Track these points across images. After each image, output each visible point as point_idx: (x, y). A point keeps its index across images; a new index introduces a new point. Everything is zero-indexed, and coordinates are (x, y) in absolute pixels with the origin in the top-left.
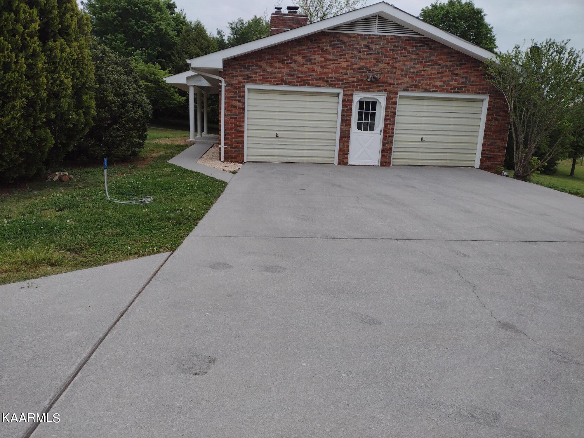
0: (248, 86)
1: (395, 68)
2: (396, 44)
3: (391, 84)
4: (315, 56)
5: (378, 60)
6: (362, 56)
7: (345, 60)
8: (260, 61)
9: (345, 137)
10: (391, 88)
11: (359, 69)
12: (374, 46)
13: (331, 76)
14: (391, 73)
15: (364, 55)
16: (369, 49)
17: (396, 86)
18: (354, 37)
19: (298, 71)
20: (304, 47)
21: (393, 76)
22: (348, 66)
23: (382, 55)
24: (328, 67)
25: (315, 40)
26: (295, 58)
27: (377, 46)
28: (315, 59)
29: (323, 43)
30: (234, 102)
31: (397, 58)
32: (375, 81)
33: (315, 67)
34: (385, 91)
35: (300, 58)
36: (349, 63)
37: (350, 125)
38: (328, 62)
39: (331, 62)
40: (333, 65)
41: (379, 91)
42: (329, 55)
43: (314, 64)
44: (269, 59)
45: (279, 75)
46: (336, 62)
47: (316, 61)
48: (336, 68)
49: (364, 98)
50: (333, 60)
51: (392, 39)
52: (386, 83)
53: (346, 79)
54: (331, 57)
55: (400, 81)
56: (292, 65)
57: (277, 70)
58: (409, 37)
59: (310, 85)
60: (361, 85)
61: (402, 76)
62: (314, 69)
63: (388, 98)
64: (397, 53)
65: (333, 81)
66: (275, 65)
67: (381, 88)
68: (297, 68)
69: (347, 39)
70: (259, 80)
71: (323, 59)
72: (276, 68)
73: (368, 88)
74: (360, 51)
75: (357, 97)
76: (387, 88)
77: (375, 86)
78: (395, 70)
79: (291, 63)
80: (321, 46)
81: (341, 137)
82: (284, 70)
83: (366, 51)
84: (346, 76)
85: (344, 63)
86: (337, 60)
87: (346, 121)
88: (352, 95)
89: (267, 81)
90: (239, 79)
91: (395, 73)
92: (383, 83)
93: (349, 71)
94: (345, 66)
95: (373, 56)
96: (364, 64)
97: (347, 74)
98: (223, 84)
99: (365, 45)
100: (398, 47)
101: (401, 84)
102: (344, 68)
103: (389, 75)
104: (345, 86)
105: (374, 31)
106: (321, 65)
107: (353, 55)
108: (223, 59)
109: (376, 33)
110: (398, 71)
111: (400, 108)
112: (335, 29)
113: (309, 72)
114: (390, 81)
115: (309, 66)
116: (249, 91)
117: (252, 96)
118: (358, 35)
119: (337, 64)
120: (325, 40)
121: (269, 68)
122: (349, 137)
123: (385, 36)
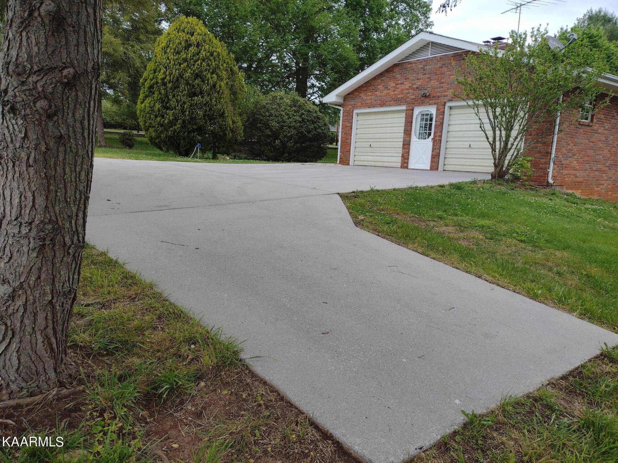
0: (356, 111)
1: (443, 83)
2: (444, 62)
3: (439, 97)
4: (390, 83)
5: (430, 78)
6: (419, 77)
7: (408, 82)
8: (361, 93)
9: (407, 145)
10: (439, 101)
11: (417, 88)
12: (427, 67)
13: (399, 96)
14: (440, 88)
15: (421, 76)
16: (424, 70)
17: (442, 98)
18: (415, 63)
19: (380, 96)
20: (384, 78)
21: (441, 89)
22: (410, 87)
23: (433, 73)
24: (397, 90)
25: (391, 71)
26: (379, 87)
27: (430, 67)
28: (390, 86)
29: (395, 72)
30: (347, 123)
31: (444, 74)
32: (425, 96)
33: (390, 91)
34: (435, 104)
35: (382, 86)
36: (410, 85)
37: (410, 135)
38: (397, 86)
39: (400, 86)
40: (401, 87)
41: (430, 104)
42: (399, 80)
43: (389, 90)
44: (365, 91)
45: (369, 101)
46: (402, 85)
47: (390, 87)
48: (402, 90)
49: (422, 111)
50: (401, 84)
51: (441, 58)
52: (436, 97)
53: (408, 98)
54: (399, 82)
55: (446, 94)
56: (376, 93)
57: (369, 97)
58: (454, 54)
59: (386, 106)
60: (417, 101)
61: (448, 89)
62: (389, 93)
63: (438, 109)
64: (445, 69)
65: (399, 100)
66: (368, 94)
67: (432, 101)
68: (380, 94)
69: (409, 66)
70: (360, 106)
71: (394, 85)
72: (369, 96)
73: (422, 103)
74: (418, 74)
75: (417, 111)
76: (436, 101)
77: (427, 100)
78: (442, 85)
79: (376, 91)
80: (394, 74)
81: (404, 145)
82: (372, 97)
83: (421, 73)
84: (408, 95)
85: (407, 85)
86: (403, 84)
87: (408, 132)
88: (413, 110)
89: (363, 106)
90: (350, 107)
91: (442, 87)
92: (433, 97)
93: (410, 91)
94: (408, 87)
95: (427, 76)
96: (420, 83)
97: (409, 93)
98: (342, 112)
99: (421, 68)
100: (445, 64)
101: (447, 96)
102: (407, 89)
103: (438, 90)
104: (408, 103)
105: (428, 55)
106: (393, 89)
107: (413, 78)
108: (336, 95)
109: (430, 56)
110: (445, 84)
111: (452, 117)
112: (403, 60)
113: (385, 96)
114: (439, 94)
115: (386, 92)
116: (358, 115)
117: (360, 118)
118: (418, 60)
119: (403, 87)
120: (396, 70)
121: (365, 97)
122: (409, 144)
123: (436, 57)
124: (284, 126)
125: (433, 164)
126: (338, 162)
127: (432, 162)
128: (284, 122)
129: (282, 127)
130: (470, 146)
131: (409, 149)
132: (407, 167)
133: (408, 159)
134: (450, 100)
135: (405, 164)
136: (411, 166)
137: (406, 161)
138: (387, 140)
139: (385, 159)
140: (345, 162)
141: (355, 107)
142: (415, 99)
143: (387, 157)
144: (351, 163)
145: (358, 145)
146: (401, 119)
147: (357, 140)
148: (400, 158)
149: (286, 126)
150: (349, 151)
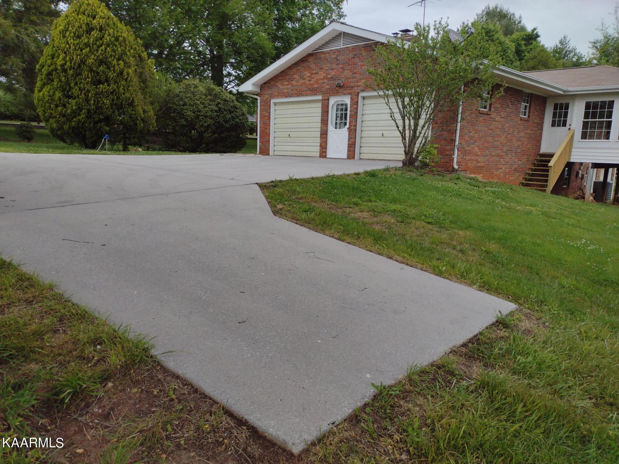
0: (273, 101)
1: (355, 73)
2: (355, 53)
3: (352, 87)
4: (306, 72)
5: (343, 68)
6: (333, 67)
7: (322, 72)
8: (277, 82)
9: (324, 134)
10: (352, 91)
11: (331, 78)
12: (340, 57)
13: (314, 86)
14: (352, 78)
15: (334, 66)
16: (337, 60)
17: (356, 88)
18: (328, 53)
19: (296, 86)
20: (299, 68)
21: (354, 79)
22: (324, 77)
23: (346, 63)
24: (313, 80)
25: (305, 61)
26: (295, 76)
27: (343, 57)
28: (305, 75)
29: (310, 62)
30: (264, 112)
31: (356, 64)
32: (339, 86)
33: (305, 81)
34: (349, 94)
35: (297, 76)
36: (325, 75)
37: (327, 124)
38: (313, 76)
39: (314, 75)
40: (316, 77)
41: (344, 94)
42: (314, 70)
43: (305, 79)
44: (281, 80)
45: (286, 91)
46: (317, 75)
47: (306, 77)
48: (317, 80)
49: (337, 101)
51: (352, 49)
52: (349, 87)
53: (323, 87)
54: (314, 72)
55: (359, 84)
56: (293, 82)
57: (285, 87)
58: (365, 44)
59: (303, 95)
60: (332, 91)
61: (360, 79)
62: (304, 83)
63: (352, 99)
64: (356, 60)
65: (315, 90)
66: (284, 83)
67: (346, 91)
68: (296, 84)
69: (323, 56)
70: (277, 96)
71: (309, 74)
72: (285, 85)
73: (337, 93)
74: (332, 64)
75: (333, 101)
76: (350, 91)
77: (341, 90)
78: (355, 75)
79: (292, 81)
80: (309, 64)
81: (321, 134)
82: (289, 86)
83: (335, 63)
84: (323, 85)
85: (322, 75)
86: (317, 73)
87: (324, 122)
88: (328, 100)
89: (280, 96)
90: (267, 96)
91: (355, 78)
92: (347, 87)
93: (325, 81)
94: (322, 77)
95: (341, 66)
96: (334, 73)
97: (324, 83)
98: (259, 101)
99: (335, 58)
100: (357, 55)
101: (359, 86)
102: (322, 79)
103: (351, 80)
104: (323, 93)
105: (340, 45)
106: (308, 79)
107: (327, 68)
108: (253, 84)
109: (342, 47)
110: (357, 75)
111: (366, 107)
112: (316, 49)
113: (302, 85)
114: (352, 84)
115: (302, 81)
116: (275, 104)
117: (277, 107)
118: (331, 50)
119: (318, 77)
120: (311, 59)
121: (282, 86)
122: (327, 134)
123: (348, 47)
124: (200, 116)
125: (350, 153)
126: (258, 152)
127: (349, 151)
128: (200, 111)
129: (198, 116)
130: (383, 135)
131: (326, 138)
132: (325, 157)
133: (326, 148)
134: (363, 91)
135: (323, 153)
136: (328, 156)
137: (324, 150)
138: (306, 130)
139: (305, 149)
140: (265, 152)
141: (272, 96)
142: (330, 89)
143: (305, 147)
144: (271, 153)
145: (277, 134)
146: (317, 109)
147: (276, 130)
148: (319, 148)
149: (202, 116)
150: (269, 141)
